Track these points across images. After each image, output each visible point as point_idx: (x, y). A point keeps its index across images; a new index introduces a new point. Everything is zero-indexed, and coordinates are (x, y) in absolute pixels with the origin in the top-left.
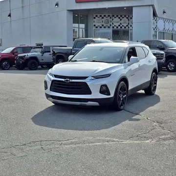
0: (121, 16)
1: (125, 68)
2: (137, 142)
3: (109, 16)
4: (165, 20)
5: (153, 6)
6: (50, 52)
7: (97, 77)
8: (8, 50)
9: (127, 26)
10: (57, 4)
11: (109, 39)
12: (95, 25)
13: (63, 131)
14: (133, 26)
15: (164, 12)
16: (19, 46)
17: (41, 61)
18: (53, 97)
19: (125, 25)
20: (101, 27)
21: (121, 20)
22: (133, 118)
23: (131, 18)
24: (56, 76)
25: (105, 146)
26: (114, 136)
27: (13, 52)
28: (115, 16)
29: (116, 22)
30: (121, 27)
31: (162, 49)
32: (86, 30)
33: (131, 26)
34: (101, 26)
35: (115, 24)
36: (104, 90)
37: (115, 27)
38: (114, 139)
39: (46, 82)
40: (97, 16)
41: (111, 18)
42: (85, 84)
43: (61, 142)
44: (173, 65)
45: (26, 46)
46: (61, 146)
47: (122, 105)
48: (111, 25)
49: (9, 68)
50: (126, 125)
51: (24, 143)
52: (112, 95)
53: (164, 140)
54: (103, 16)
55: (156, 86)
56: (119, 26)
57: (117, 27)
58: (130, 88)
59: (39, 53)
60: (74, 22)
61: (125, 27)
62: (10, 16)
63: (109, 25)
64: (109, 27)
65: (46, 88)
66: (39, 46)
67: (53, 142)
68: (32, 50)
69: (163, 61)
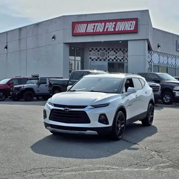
0: (117, 49)
1: (123, 98)
2: (136, 170)
3: (105, 49)
4: (159, 54)
5: (148, 40)
6: (46, 83)
7: (96, 107)
8: (4, 81)
9: (122, 59)
10: (54, 37)
11: (105, 71)
12: (90, 58)
13: (63, 159)
14: (128, 59)
15: (159, 46)
16: (15, 77)
17: (36, 92)
18: (52, 126)
19: (120, 58)
20: (96, 60)
21: (116, 53)
22: (132, 147)
23: (126, 52)
24: (55, 105)
25: (105, 173)
26: (114, 164)
27: (8, 83)
28: (111, 49)
29: (112, 56)
30: (117, 60)
31: (158, 82)
32: (82, 62)
33: (126, 59)
34: (97, 58)
35: (110, 57)
36: (103, 119)
37: (111, 60)
38: (114, 167)
39: (45, 112)
40: (92, 49)
41: (106, 51)
42: (84, 113)
43: (61, 170)
44: (168, 98)
45: (22, 77)
46: (62, 173)
47: (120, 135)
48: (106, 58)
49: (4, 99)
50: (124, 154)
51: (25, 170)
52: (111, 124)
53: (163, 167)
54: (98, 49)
55: (153, 117)
56: (115, 59)
57: (113, 60)
58: (128, 118)
59: (35, 85)
60: (71, 55)
61: (120, 60)
62: (6, 48)
63: (105, 58)
64: (105, 60)
65: (45, 117)
66: (36, 77)
67: (53, 169)
68: (28, 82)
69: (159, 93)
